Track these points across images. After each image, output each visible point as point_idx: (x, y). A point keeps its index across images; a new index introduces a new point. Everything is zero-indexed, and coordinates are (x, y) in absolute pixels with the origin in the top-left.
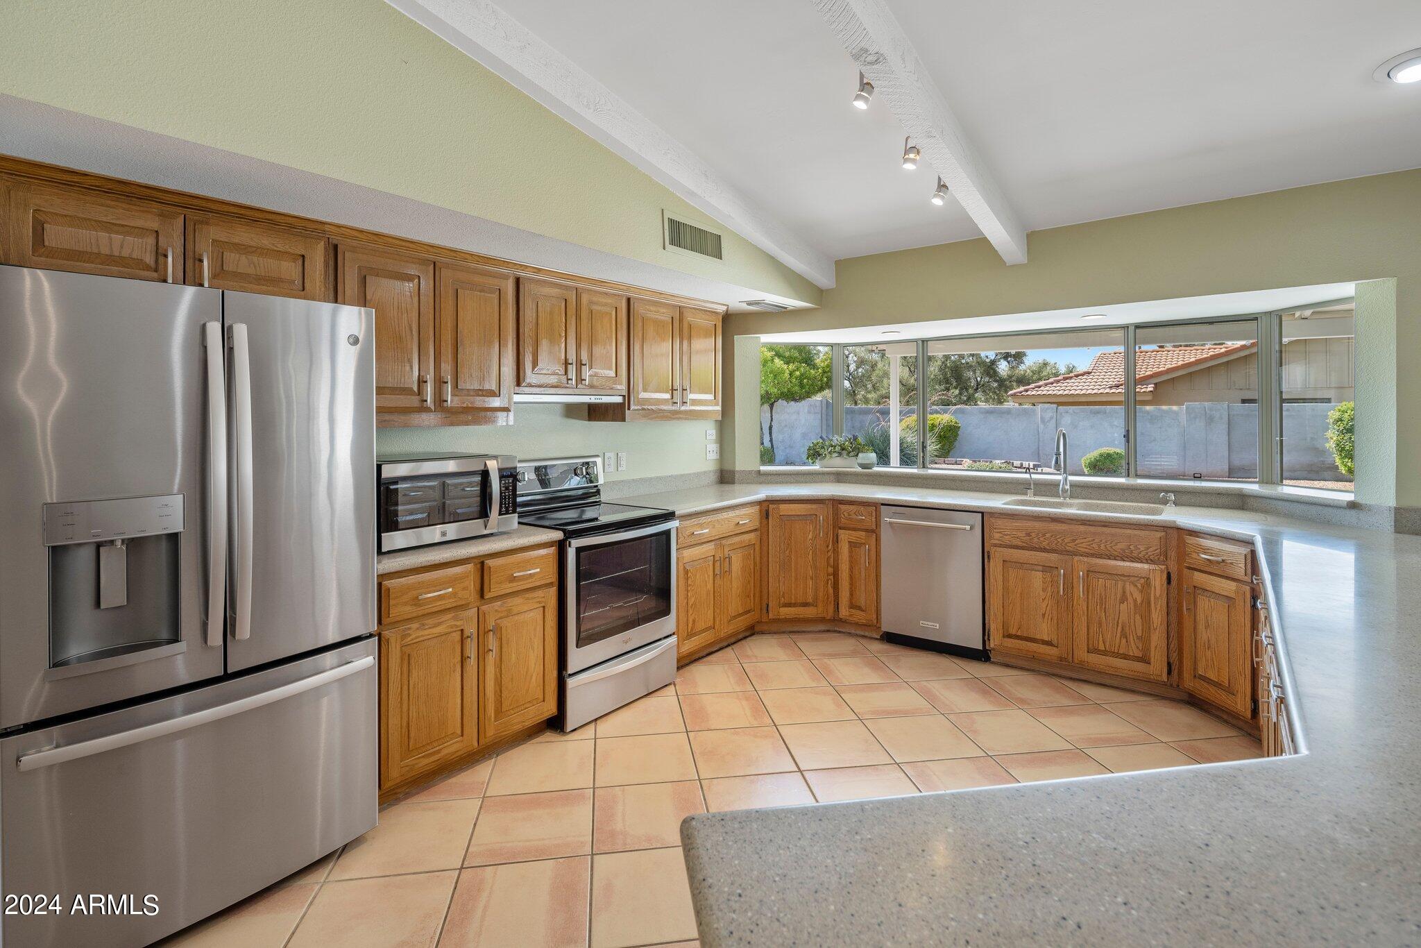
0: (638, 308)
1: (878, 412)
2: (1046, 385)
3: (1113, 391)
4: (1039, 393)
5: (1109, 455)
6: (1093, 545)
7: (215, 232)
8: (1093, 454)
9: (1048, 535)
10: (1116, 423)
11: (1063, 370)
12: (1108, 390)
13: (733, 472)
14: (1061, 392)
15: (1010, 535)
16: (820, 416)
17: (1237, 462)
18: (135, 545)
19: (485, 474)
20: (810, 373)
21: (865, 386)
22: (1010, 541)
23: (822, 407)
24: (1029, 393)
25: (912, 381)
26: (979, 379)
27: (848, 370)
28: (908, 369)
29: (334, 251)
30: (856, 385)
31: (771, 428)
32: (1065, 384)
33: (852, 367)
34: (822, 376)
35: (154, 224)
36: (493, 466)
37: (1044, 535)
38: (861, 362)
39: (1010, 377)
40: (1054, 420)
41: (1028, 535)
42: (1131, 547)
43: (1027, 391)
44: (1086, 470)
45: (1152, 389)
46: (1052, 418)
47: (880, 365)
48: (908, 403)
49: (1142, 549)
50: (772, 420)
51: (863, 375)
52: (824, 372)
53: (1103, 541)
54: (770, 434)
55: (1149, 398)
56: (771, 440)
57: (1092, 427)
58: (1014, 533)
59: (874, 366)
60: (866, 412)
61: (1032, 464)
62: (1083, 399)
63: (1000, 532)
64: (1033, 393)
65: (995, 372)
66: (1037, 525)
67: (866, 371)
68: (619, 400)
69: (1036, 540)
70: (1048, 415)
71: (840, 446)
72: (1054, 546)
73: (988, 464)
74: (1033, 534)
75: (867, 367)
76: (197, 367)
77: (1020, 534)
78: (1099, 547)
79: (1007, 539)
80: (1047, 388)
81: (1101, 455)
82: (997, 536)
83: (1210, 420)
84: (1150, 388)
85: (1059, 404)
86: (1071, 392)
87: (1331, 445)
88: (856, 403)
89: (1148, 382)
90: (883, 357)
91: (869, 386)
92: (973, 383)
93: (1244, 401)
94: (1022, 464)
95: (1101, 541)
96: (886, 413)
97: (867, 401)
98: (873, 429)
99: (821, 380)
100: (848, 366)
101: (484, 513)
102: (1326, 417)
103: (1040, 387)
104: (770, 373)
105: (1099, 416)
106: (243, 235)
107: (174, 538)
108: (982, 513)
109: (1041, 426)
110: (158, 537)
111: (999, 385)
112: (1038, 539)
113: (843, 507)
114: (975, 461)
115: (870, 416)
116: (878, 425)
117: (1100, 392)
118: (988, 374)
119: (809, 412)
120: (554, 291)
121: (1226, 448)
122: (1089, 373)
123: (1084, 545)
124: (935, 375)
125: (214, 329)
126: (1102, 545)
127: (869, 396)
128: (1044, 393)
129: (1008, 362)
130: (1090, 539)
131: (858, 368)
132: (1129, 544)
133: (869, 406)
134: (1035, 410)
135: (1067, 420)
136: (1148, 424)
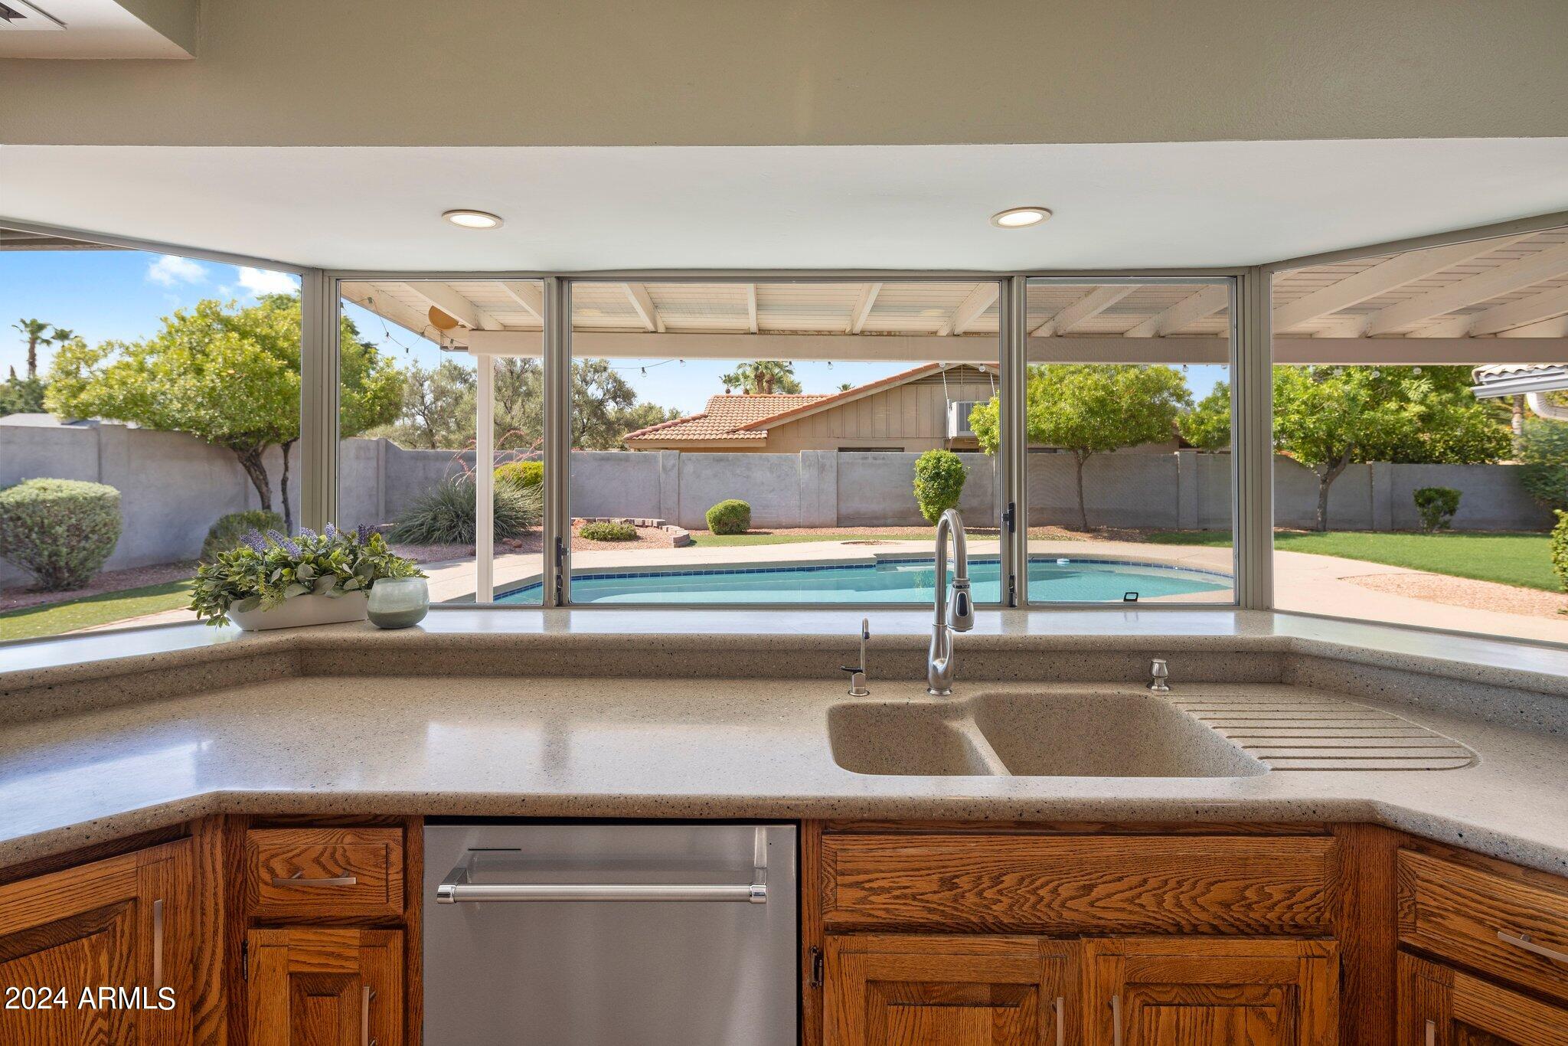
1: (460, 458)
2: (664, 428)
3: (730, 436)
4: (657, 437)
5: (734, 508)
6: (1143, 900)
8: (719, 507)
9: (1009, 880)
10: (738, 472)
11: (667, 415)
12: (725, 436)
14: (679, 437)
15: (888, 890)
16: (375, 464)
17: (844, 511)
20: (352, 398)
21: (446, 424)
22: (887, 910)
23: (378, 450)
24: (646, 437)
25: (508, 419)
26: (585, 421)
27: (423, 403)
28: (503, 404)
30: (434, 422)
31: (284, 482)
32: (683, 428)
33: (429, 398)
34: (373, 403)
37: (997, 880)
38: (441, 393)
39: (618, 420)
40: (676, 469)
41: (949, 883)
42: (1248, 893)
43: (644, 434)
44: (710, 526)
45: (766, 436)
46: (674, 466)
47: (466, 398)
48: (502, 447)
49: (1277, 897)
50: (286, 469)
51: (443, 409)
52: (375, 397)
53: (1172, 884)
54: (284, 490)
55: (763, 445)
56: (285, 501)
57: (715, 476)
58: (904, 882)
59: (458, 399)
60: (447, 457)
61: (655, 521)
62: (702, 445)
63: (857, 885)
64: (651, 437)
65: (603, 413)
66: (976, 847)
67: (448, 404)
69: (971, 898)
70: (672, 462)
71: (315, 561)
72: (1025, 912)
73: (606, 524)
74: (964, 882)
75: (450, 400)
77: (921, 885)
78: (1160, 903)
79: (880, 907)
80: (665, 432)
81: (726, 508)
82: (847, 896)
83: (822, 468)
84: (764, 434)
85: (682, 450)
86: (690, 437)
87: (918, 492)
88: (433, 446)
89: (761, 427)
90: (470, 388)
91: (453, 426)
92: (579, 425)
93: (841, 450)
94: (644, 522)
95: (1166, 882)
96: (471, 459)
97: (448, 443)
98: (455, 481)
99: (371, 410)
100: (423, 397)
102: (913, 465)
103: (657, 430)
104: (277, 395)
105: (722, 463)
108: (797, 822)
109: (663, 476)
111: (607, 428)
112: (980, 894)
113: (265, 840)
114: (589, 521)
115: (450, 464)
116: (462, 476)
117: (718, 437)
118: (595, 415)
119: (357, 458)
121: (835, 497)
122: (706, 417)
123: (1116, 901)
124: (536, 414)
126: (1168, 898)
127: (452, 437)
128: (662, 437)
129: (617, 403)
130: (1135, 880)
131: (436, 399)
132: (1242, 884)
133: (452, 450)
134: (655, 457)
135: (689, 468)
136: (768, 474)
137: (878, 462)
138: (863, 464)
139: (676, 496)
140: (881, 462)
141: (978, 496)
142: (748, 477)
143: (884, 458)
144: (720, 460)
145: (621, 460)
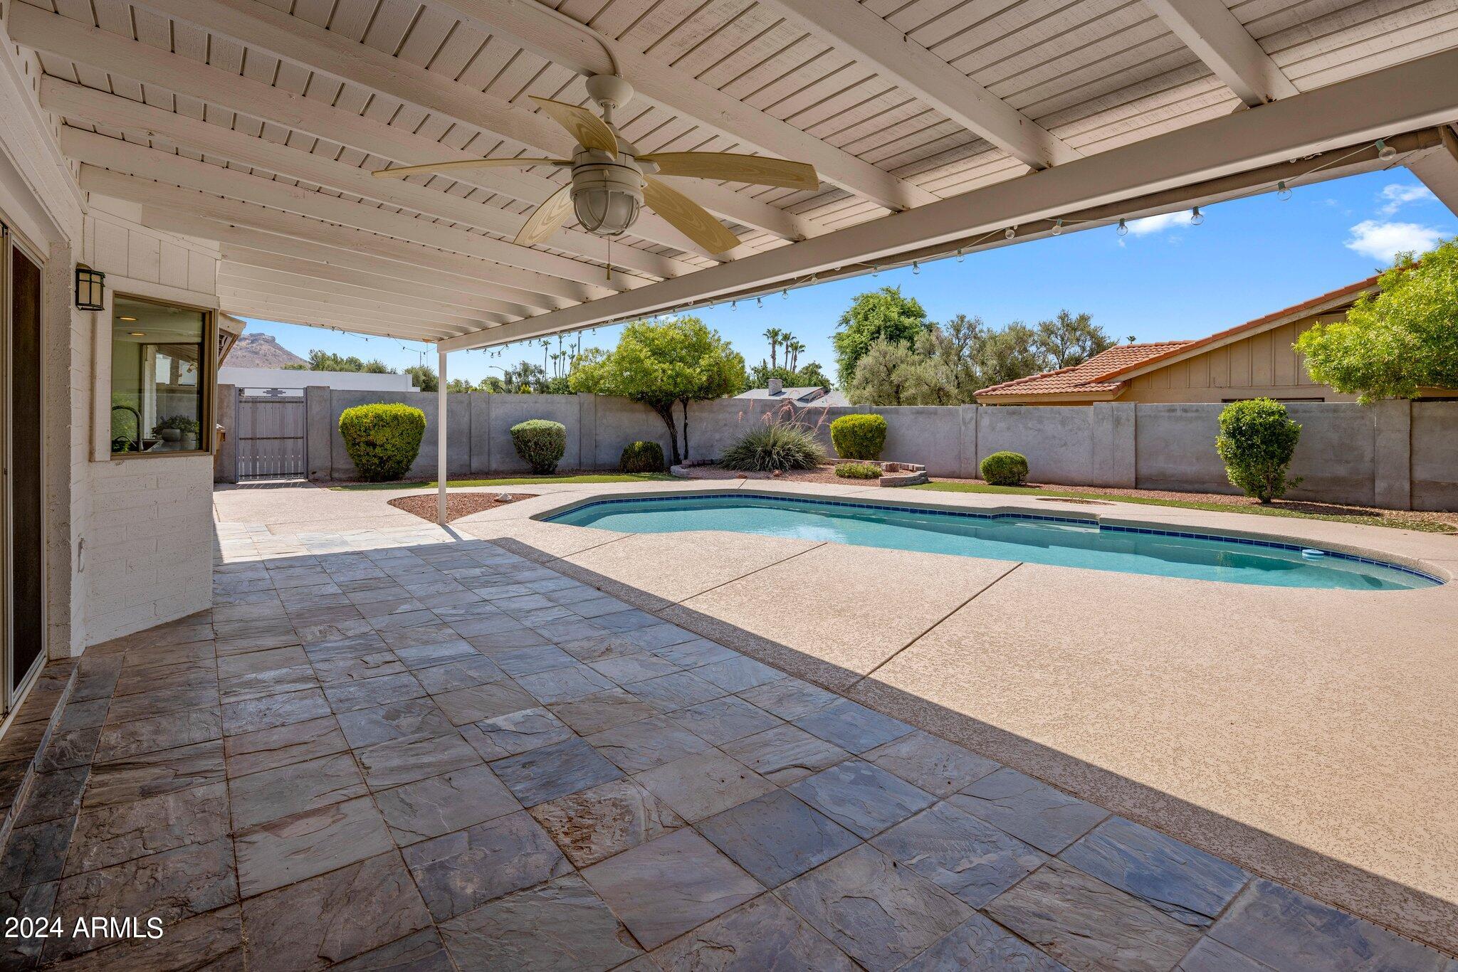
2: (1018, 384)
3: (1074, 389)
4: (1007, 392)
10: (1030, 425)
17: (1145, 470)
24: (995, 393)
31: (685, 426)
32: (1038, 383)
40: (974, 422)
43: (995, 390)
44: (981, 474)
55: (1099, 397)
57: (1007, 428)
62: (1046, 400)
64: (1001, 393)
70: (971, 415)
80: (1018, 387)
83: (1117, 422)
86: (1035, 392)
105: (1015, 417)
109: (963, 428)
121: (1133, 455)
122: (1075, 370)
134: (957, 411)
135: (985, 422)
136: (1059, 426)
137: (1189, 415)
138: (1169, 417)
139: (974, 447)
140: (1194, 414)
141: (1347, 462)
142: (1039, 430)
143: (1197, 411)
144: (1014, 413)
145: (931, 414)
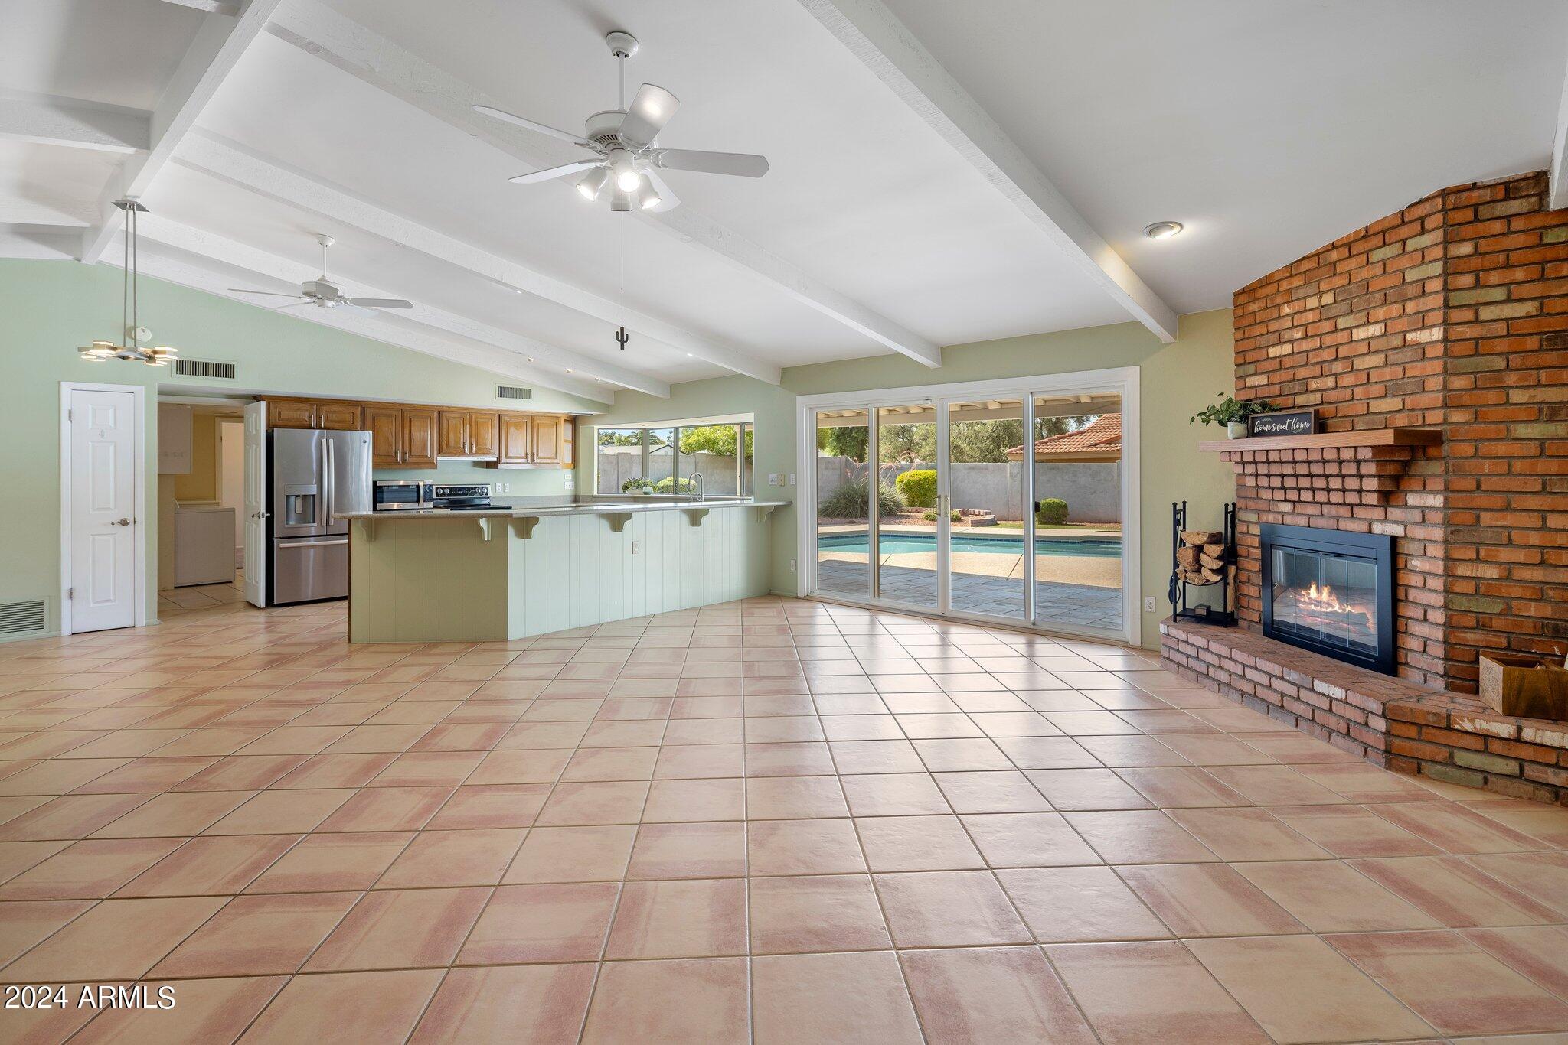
0: (505, 419)
2: (1040, 444)
3: (1090, 449)
7: (325, 408)
8: (1044, 501)
12: (1086, 449)
13: (579, 497)
14: (1048, 451)
18: (305, 497)
19: (418, 487)
29: (364, 410)
32: (1056, 443)
35: (308, 408)
36: (421, 484)
46: (1018, 473)
57: (1049, 480)
68: (496, 459)
70: (1017, 470)
76: (320, 451)
80: (1040, 447)
86: (1057, 451)
101: (418, 501)
105: (1054, 471)
106: (334, 408)
107: (314, 496)
109: (1010, 481)
110: (310, 495)
120: (458, 415)
122: (1083, 433)
125: (324, 441)
134: (1005, 467)
136: (1091, 479)
139: (1021, 495)
144: (1053, 468)
145: (982, 469)
